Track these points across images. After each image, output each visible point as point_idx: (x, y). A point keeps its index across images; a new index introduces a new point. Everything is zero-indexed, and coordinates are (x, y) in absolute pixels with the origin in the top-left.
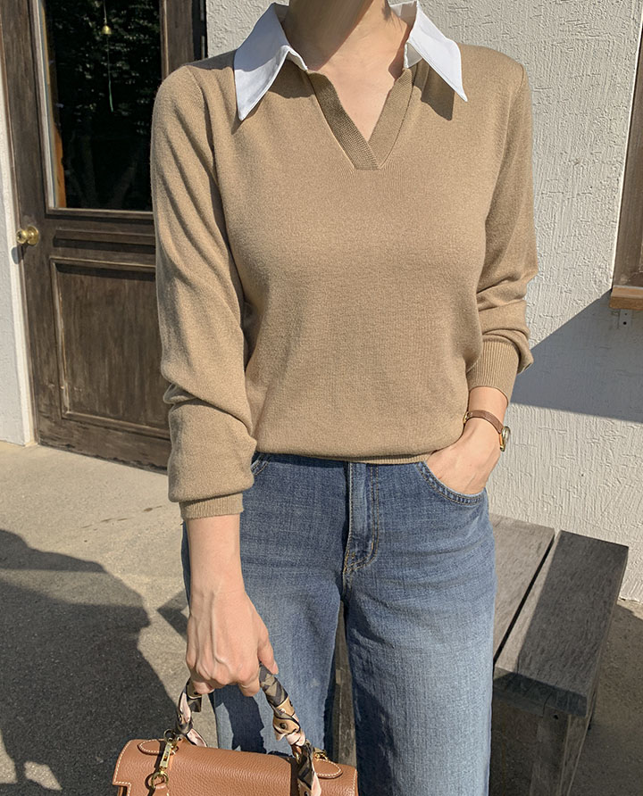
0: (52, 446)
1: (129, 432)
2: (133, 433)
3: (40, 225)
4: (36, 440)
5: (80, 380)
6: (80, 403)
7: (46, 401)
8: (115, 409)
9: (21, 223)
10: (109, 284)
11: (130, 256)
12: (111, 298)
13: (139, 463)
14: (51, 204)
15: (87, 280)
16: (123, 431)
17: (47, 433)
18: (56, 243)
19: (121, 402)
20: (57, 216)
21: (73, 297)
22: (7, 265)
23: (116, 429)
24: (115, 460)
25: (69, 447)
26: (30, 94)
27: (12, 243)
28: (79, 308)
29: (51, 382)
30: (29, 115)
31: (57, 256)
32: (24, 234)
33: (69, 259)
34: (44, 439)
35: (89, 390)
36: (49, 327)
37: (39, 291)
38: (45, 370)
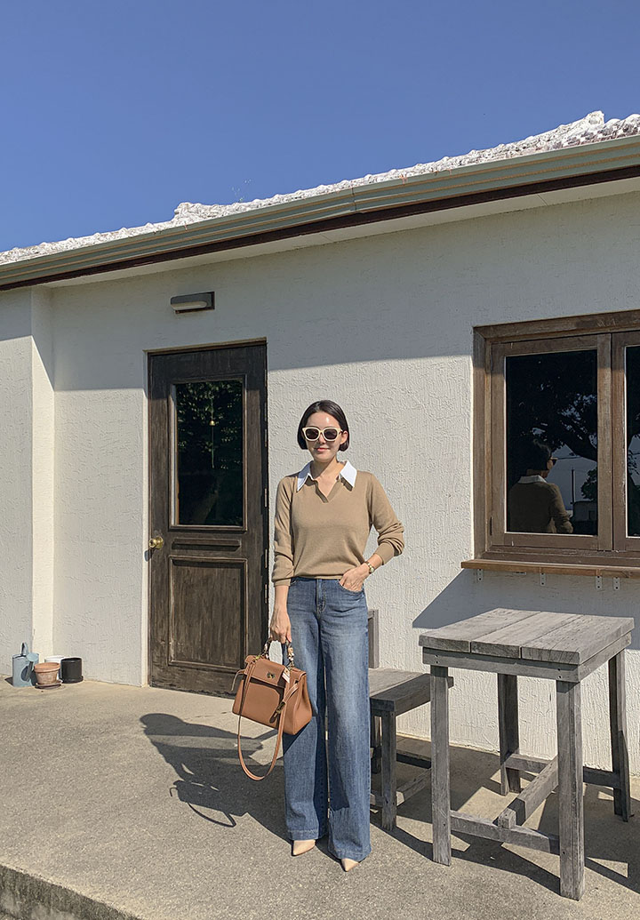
0: (160, 687)
1: (212, 670)
2: (216, 671)
3: (164, 536)
4: (149, 683)
5: (182, 637)
6: (182, 654)
7: (158, 654)
8: (204, 657)
9: (152, 535)
10: (206, 571)
11: (219, 553)
12: (206, 580)
13: (218, 692)
14: (173, 523)
15: (191, 569)
16: (209, 670)
17: (157, 678)
18: (174, 547)
19: (208, 651)
20: (175, 530)
21: (182, 582)
22: (141, 562)
23: (204, 670)
24: (203, 692)
25: (172, 687)
26: (164, 458)
27: (145, 549)
28: (186, 588)
29: (162, 640)
30: (163, 471)
31: (174, 555)
32: (155, 541)
33: (181, 557)
34: (154, 682)
35: (188, 644)
36: (165, 602)
37: (160, 579)
38: (160, 634)
